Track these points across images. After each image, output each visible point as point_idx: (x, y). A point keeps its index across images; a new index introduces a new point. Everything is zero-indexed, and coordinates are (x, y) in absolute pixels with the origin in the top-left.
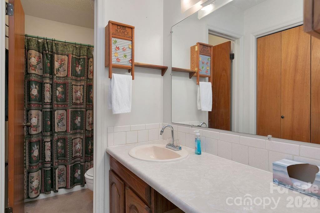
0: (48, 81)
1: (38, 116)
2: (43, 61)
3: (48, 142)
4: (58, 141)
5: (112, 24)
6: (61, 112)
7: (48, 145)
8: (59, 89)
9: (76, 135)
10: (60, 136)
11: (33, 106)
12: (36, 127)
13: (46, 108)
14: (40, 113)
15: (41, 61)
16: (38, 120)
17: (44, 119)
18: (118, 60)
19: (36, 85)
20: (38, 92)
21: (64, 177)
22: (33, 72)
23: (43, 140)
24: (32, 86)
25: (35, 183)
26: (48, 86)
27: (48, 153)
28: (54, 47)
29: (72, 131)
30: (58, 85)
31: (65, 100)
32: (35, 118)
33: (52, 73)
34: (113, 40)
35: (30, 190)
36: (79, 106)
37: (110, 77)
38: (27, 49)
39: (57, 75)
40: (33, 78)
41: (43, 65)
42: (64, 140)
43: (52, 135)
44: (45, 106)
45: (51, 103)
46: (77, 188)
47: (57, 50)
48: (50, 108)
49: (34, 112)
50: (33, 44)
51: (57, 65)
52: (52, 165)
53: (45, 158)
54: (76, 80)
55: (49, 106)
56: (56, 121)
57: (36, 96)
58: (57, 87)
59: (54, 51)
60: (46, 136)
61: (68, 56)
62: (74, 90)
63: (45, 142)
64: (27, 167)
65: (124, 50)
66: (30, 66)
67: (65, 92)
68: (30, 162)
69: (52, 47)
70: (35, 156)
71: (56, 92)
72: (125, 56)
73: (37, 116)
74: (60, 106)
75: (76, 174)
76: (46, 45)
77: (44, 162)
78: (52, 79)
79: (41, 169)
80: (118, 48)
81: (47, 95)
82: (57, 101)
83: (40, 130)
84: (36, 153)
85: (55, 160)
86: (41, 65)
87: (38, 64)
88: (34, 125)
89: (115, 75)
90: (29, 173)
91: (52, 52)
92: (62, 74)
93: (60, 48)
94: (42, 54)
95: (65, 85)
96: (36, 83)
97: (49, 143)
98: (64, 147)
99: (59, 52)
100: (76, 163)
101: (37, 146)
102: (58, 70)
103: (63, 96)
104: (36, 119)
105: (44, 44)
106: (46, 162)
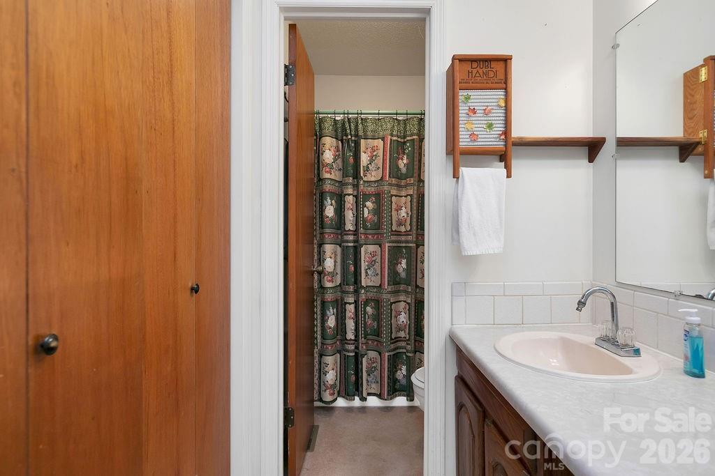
0: (350, 191)
1: (336, 255)
2: (343, 154)
3: (350, 304)
4: (366, 303)
5: (459, 60)
6: (371, 248)
7: (350, 309)
8: (369, 204)
9: (398, 295)
10: (370, 295)
11: (327, 236)
12: (333, 274)
13: (347, 242)
14: (339, 249)
15: (340, 155)
16: (335, 262)
17: (344, 262)
18: (473, 136)
19: (331, 199)
20: (336, 210)
21: (377, 373)
22: (327, 176)
23: (342, 299)
24: (325, 202)
25: (331, 377)
26: (350, 200)
27: (350, 325)
28: (360, 126)
29: (390, 287)
30: (367, 197)
31: (378, 226)
32: (331, 258)
33: (356, 176)
34: (462, 94)
35: (323, 388)
36: (403, 238)
37: (456, 175)
38: (319, 136)
39: (365, 179)
40: (328, 187)
41: (343, 161)
42: (377, 303)
43: (356, 292)
44: (346, 238)
45: (356, 233)
46: (400, 401)
47: (365, 131)
48: (355, 241)
49: (328, 248)
50: (328, 127)
51: (364, 159)
52: (357, 348)
53: (346, 333)
54: (399, 186)
55: (351, 238)
56: (364, 265)
57: (332, 219)
58: (365, 201)
59: (361, 133)
60: (348, 293)
61: (383, 139)
62: (394, 206)
63: (346, 303)
64: (319, 344)
65: (486, 113)
66: (323, 166)
67: (378, 211)
68: (323, 338)
69: (357, 126)
70: (330, 328)
71: (363, 211)
72: (490, 126)
73: (333, 256)
74: (370, 237)
75: (399, 373)
76: (347, 125)
77: (344, 340)
78: (356, 186)
79: (339, 352)
80: (474, 111)
81: (349, 216)
82: (365, 228)
83: (338, 280)
84: (331, 322)
85: (362, 340)
86: (339, 161)
87: (335, 160)
88: (330, 271)
89: (464, 171)
90: (321, 356)
91: (357, 136)
92: (373, 176)
93: (371, 127)
94: (342, 141)
95: (378, 196)
96: (333, 194)
97: (352, 307)
98: (377, 317)
99: (369, 134)
100: (398, 351)
101: (333, 309)
102: (367, 169)
103: (375, 219)
104: (333, 261)
105: (343, 124)
106: (347, 340)
